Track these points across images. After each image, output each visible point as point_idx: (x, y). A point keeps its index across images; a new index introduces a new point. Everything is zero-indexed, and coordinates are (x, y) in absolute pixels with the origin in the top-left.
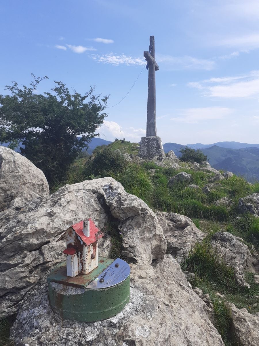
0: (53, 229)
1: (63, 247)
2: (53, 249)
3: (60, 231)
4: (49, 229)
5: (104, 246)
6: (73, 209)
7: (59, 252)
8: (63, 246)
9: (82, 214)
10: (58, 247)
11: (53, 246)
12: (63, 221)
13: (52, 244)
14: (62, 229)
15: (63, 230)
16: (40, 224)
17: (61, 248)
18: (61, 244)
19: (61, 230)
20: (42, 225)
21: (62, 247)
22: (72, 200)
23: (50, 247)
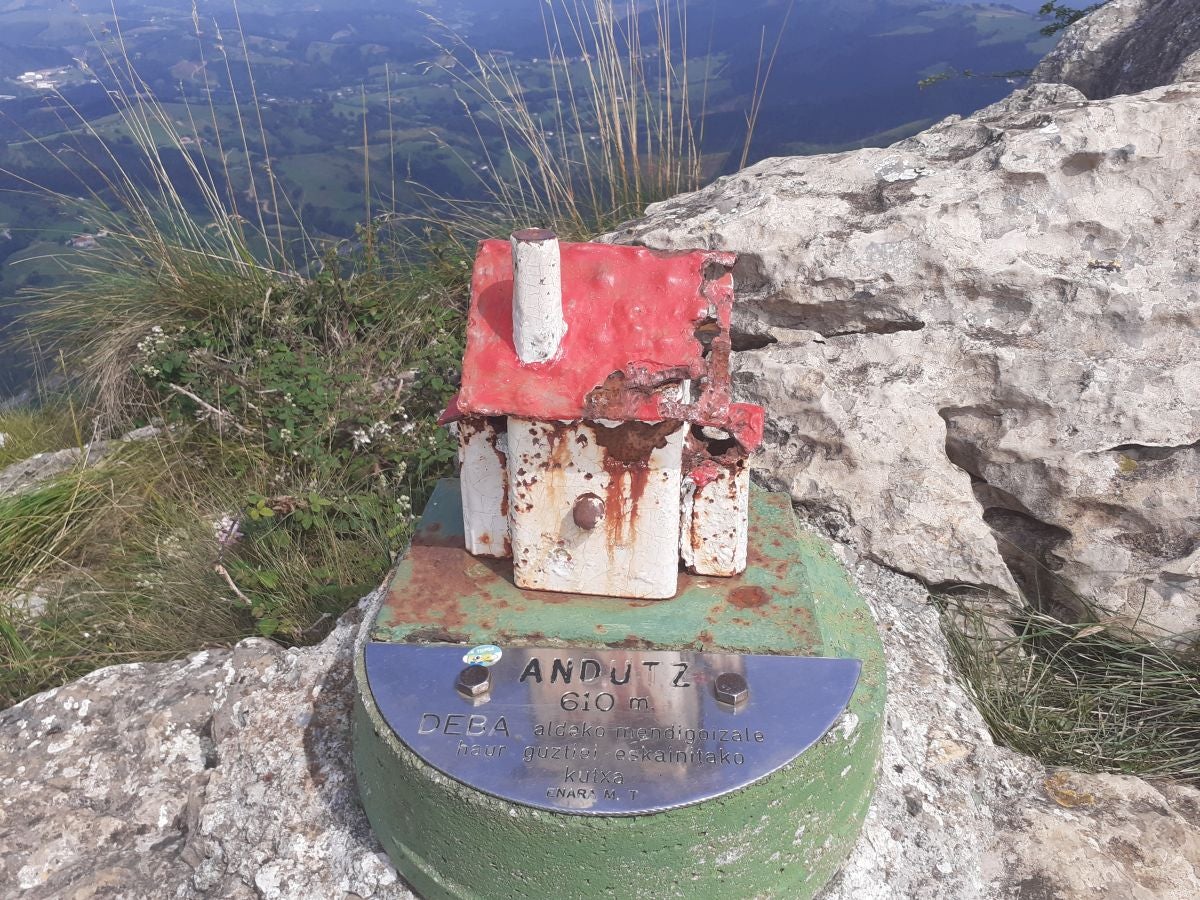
0: (815, 283)
1: (806, 405)
2: (751, 387)
3: (889, 317)
4: (790, 273)
5: (1185, 561)
6: (1096, 218)
7: (780, 418)
8: (810, 399)
9: (1165, 280)
10: (782, 394)
11: (757, 372)
12: (929, 266)
13: (758, 361)
14: (904, 307)
15: (914, 319)
16: (755, 230)
17: (796, 406)
18: (806, 384)
19: (900, 311)
20: (762, 234)
21: (802, 399)
22: (1139, 151)
23: (740, 368)
